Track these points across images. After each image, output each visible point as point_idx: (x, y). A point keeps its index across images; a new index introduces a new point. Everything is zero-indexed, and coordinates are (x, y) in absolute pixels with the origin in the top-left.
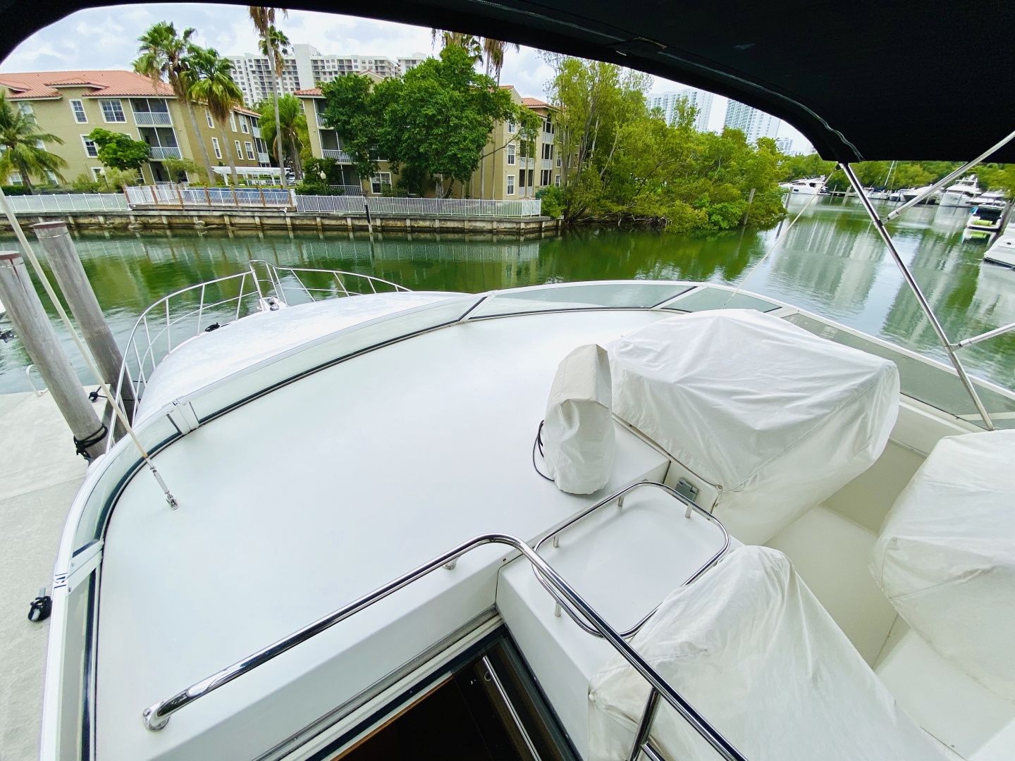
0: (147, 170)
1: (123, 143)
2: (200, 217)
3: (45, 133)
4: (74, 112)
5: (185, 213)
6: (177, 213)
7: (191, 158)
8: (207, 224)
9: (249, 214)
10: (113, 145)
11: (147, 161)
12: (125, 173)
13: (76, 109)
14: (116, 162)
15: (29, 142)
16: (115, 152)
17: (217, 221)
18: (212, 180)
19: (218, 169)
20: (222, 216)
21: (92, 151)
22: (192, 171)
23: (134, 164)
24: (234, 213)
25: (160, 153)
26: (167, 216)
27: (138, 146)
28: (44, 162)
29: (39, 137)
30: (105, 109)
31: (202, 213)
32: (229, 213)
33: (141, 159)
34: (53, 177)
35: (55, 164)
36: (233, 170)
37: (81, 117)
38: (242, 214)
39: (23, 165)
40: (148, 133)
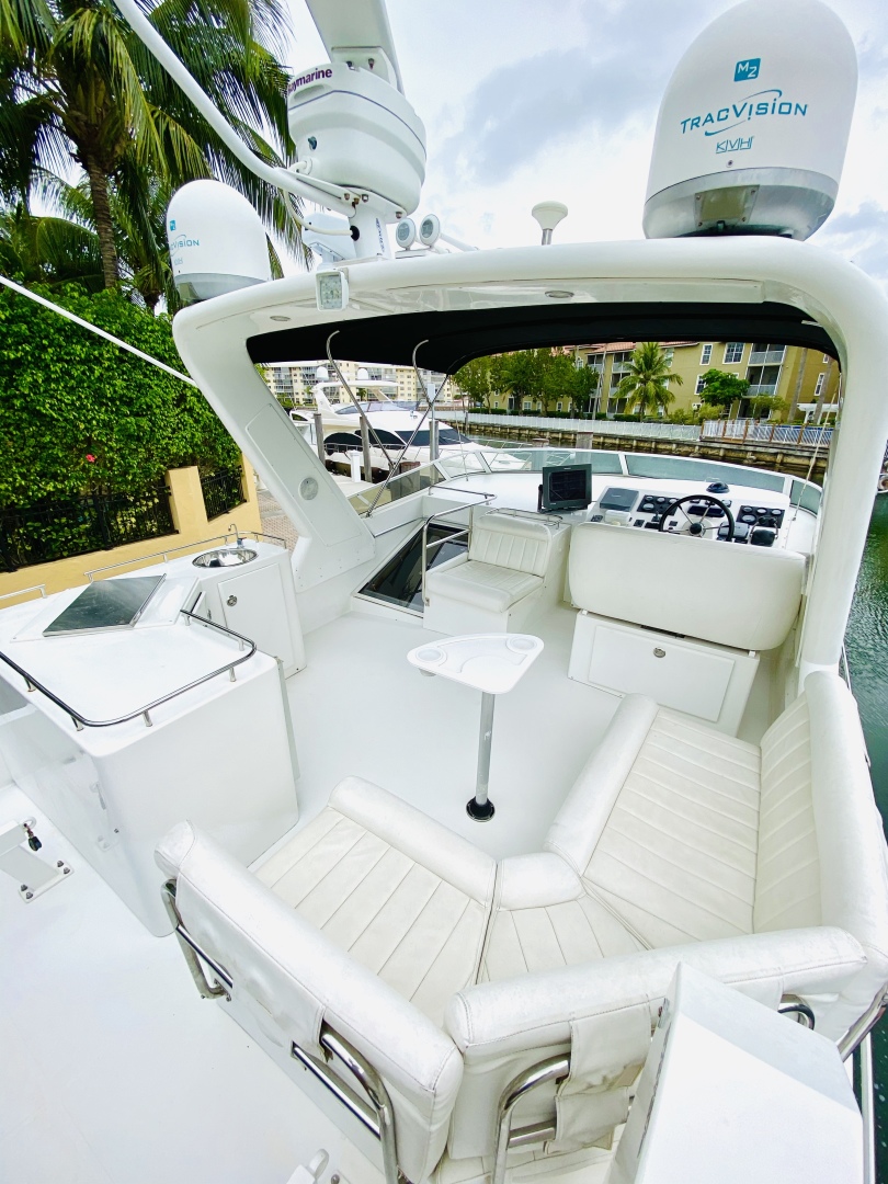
0: (736, 406)
1: (727, 382)
2: (754, 453)
3: (671, 373)
4: (703, 354)
5: (743, 448)
6: (735, 447)
7: (783, 396)
8: (757, 460)
9: (806, 454)
10: (717, 384)
11: (740, 398)
12: (715, 409)
13: (706, 352)
14: (713, 400)
15: (656, 382)
16: (716, 389)
17: (768, 458)
18: (790, 417)
19: (803, 407)
20: (776, 454)
21: (700, 389)
22: (775, 408)
23: (727, 402)
24: (791, 452)
25: (757, 392)
26: (726, 449)
27: (739, 384)
28: (662, 398)
29: (666, 377)
30: (728, 351)
31: (758, 449)
32: (785, 451)
33: (735, 396)
34: (661, 410)
35: (668, 399)
36: (819, 408)
37: (706, 360)
38: (798, 453)
39: (645, 399)
40: (754, 373)
